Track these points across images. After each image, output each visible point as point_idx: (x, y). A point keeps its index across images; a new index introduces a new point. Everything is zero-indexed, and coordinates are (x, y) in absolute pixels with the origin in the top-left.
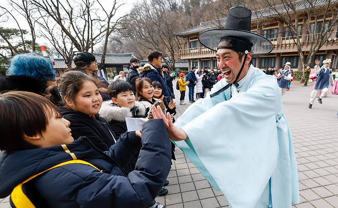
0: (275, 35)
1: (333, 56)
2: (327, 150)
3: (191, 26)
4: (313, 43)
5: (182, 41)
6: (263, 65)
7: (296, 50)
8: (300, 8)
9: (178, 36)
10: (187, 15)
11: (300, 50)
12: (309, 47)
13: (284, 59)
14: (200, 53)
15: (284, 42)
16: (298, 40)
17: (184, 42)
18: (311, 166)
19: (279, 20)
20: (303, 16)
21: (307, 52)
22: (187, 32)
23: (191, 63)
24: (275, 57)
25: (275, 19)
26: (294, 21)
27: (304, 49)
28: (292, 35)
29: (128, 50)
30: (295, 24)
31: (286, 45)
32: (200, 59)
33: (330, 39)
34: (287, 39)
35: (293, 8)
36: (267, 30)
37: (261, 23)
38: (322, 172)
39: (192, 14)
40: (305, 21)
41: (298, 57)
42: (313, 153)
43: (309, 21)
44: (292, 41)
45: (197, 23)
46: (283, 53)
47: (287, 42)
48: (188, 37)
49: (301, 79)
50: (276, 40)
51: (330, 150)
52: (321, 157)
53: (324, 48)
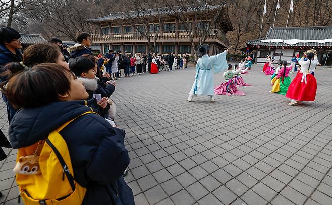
0: (173, 29)
1: (214, 46)
2: (221, 110)
3: (101, 14)
4: (200, 36)
5: (92, 26)
6: (165, 51)
7: (189, 40)
8: (190, 10)
9: (89, 22)
10: (97, 5)
11: (192, 41)
12: (198, 39)
13: (181, 47)
14: (111, 38)
15: (180, 34)
16: (190, 34)
17: (94, 28)
18: (214, 122)
19: (176, 17)
20: (192, 16)
21: (197, 43)
22: (99, 19)
23: (103, 47)
24: (174, 45)
25: (173, 16)
26: (186, 19)
27: (195, 40)
28: (186, 29)
29: (34, 31)
30: (187, 21)
31: (182, 36)
32: (111, 43)
33: (211, 35)
34: (182, 32)
35: (185, 9)
36: (167, 24)
37: (162, 18)
38: (221, 125)
39: (102, 4)
40: (194, 20)
41: (191, 46)
42: (213, 113)
43: (196, 20)
44: (185, 34)
45: (107, 13)
46: (180, 43)
47: (182, 34)
48: (99, 23)
49: (194, 62)
50: (174, 32)
51: (224, 111)
52: (219, 116)
53: (207, 40)
